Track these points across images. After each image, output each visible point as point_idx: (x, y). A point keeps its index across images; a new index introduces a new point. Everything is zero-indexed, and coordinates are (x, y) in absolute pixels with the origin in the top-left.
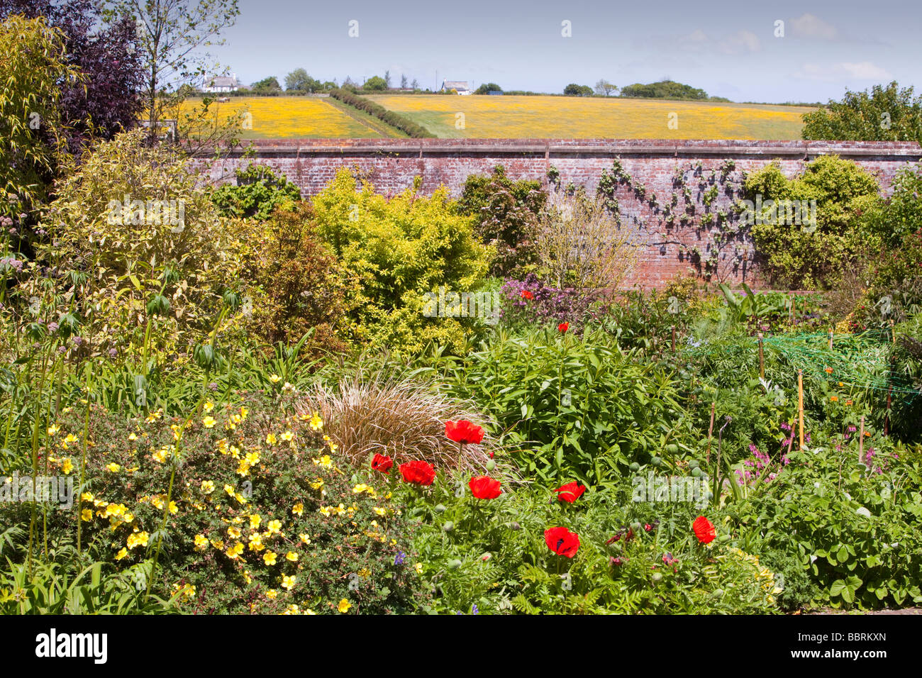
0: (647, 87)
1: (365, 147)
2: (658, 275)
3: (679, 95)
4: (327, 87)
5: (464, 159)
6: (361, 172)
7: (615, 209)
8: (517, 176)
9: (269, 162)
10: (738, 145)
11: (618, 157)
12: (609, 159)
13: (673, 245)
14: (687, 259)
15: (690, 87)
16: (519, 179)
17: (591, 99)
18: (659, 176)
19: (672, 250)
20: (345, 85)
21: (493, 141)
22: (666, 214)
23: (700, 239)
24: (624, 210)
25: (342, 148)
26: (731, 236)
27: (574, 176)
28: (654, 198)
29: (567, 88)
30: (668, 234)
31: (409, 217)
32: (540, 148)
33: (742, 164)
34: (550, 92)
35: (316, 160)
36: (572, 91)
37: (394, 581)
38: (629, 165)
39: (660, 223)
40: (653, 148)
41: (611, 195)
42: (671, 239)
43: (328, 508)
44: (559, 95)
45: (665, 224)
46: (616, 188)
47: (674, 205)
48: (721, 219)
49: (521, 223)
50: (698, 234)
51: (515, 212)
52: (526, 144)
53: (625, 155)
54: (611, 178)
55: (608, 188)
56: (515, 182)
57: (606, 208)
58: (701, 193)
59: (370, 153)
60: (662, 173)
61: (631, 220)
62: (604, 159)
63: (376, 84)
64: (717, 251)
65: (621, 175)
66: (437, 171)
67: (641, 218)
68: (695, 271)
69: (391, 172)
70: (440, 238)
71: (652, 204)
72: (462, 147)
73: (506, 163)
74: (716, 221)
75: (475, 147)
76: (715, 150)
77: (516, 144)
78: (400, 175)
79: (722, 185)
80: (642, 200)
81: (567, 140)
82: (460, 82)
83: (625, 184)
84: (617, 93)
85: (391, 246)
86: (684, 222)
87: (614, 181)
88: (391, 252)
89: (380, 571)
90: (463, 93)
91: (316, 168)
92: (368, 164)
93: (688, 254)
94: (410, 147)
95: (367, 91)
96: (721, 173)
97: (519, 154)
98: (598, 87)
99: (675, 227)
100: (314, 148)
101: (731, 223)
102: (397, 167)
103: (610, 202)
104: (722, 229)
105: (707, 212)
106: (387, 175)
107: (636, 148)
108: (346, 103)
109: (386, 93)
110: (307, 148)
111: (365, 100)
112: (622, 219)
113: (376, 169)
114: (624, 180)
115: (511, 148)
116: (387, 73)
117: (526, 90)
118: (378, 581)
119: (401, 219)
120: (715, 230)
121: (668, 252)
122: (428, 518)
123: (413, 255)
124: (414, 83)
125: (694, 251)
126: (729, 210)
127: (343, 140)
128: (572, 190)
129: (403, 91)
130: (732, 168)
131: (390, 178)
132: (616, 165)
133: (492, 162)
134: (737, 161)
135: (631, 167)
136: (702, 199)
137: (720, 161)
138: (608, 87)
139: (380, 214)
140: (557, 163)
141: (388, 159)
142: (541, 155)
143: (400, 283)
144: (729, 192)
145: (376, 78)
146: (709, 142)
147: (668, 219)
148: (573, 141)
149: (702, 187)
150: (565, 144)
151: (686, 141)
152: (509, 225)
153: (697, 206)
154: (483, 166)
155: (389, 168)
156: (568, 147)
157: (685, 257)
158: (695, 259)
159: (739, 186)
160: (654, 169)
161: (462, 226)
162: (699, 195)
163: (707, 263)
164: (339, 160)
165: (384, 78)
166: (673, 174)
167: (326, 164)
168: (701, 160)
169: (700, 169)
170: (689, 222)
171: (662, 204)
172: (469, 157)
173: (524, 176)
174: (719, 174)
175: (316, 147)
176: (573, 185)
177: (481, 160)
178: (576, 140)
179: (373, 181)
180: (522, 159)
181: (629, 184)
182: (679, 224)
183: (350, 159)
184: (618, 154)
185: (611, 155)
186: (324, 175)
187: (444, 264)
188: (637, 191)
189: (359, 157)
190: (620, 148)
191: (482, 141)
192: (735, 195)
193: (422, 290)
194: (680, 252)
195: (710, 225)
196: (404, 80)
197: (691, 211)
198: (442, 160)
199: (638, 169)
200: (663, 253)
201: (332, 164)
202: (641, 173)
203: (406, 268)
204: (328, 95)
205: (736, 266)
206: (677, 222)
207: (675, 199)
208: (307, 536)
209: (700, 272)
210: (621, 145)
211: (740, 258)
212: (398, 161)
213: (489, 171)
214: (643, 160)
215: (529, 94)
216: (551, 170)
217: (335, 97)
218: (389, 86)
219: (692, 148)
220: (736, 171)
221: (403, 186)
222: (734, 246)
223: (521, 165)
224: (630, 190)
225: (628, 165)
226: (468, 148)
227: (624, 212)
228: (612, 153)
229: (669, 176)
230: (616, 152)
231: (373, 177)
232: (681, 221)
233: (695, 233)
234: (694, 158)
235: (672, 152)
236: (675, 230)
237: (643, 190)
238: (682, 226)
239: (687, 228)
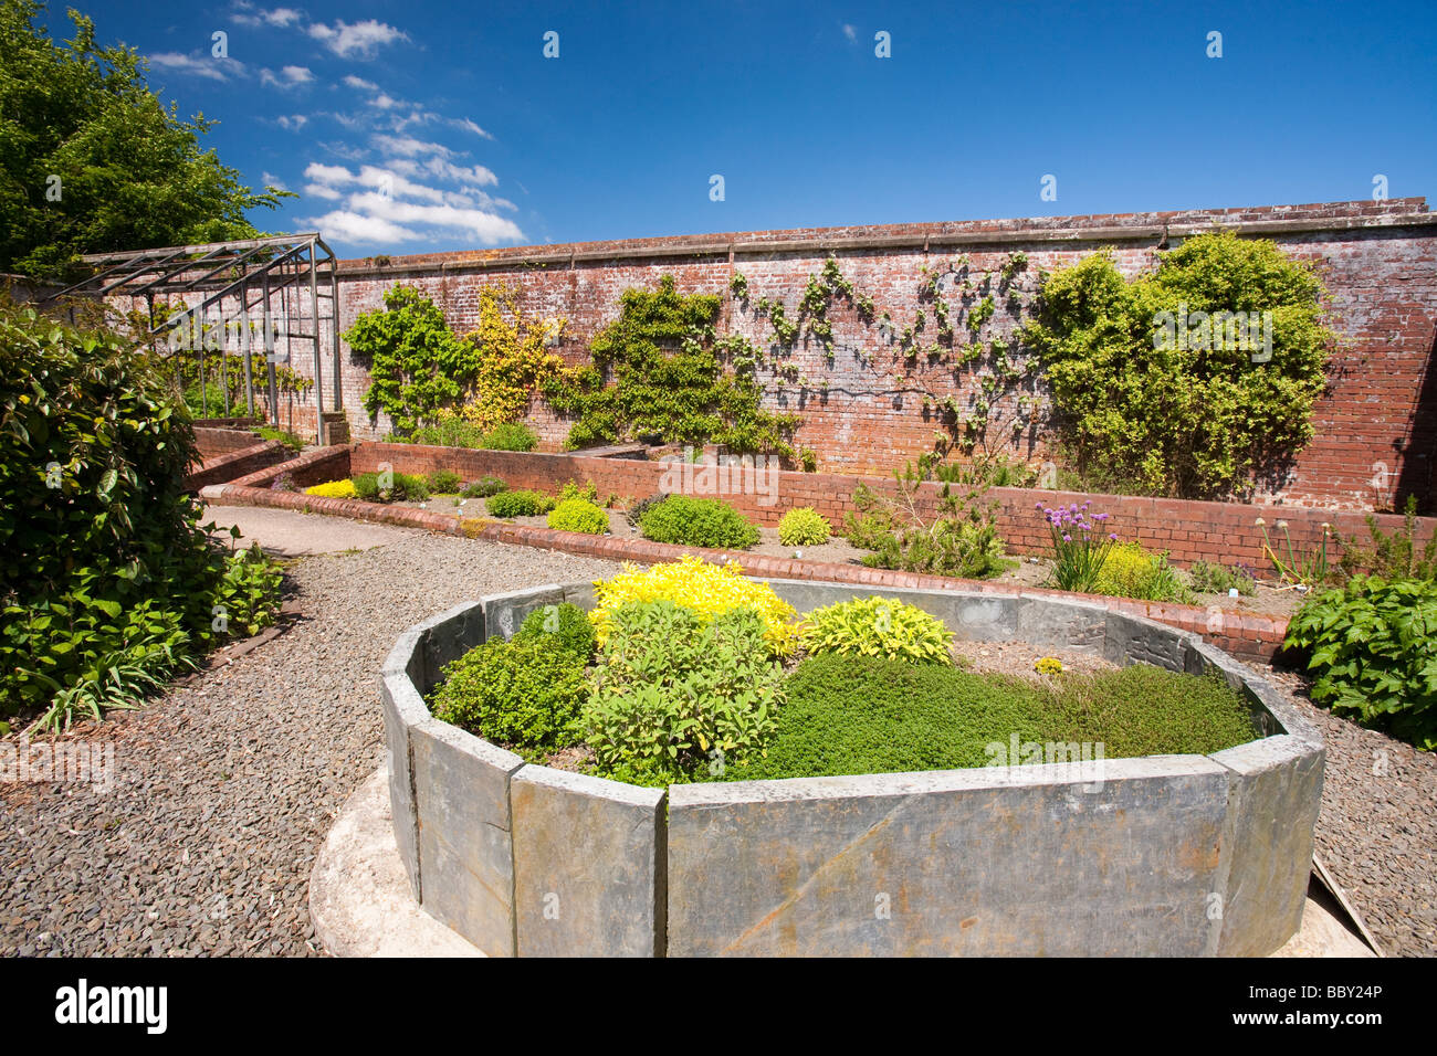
1: (511, 259)
2: (888, 440)
5: (624, 268)
6: (507, 292)
7: (828, 337)
8: (690, 290)
9: (416, 283)
10: (1035, 227)
11: (834, 255)
12: (820, 260)
13: (914, 394)
14: (937, 418)
16: (693, 295)
18: (897, 283)
19: (913, 401)
21: (660, 241)
22: (905, 344)
23: (958, 385)
24: (840, 339)
25: (485, 261)
26: (1013, 381)
27: (767, 287)
28: (888, 319)
30: (908, 376)
32: (721, 247)
33: (1041, 259)
35: (461, 279)
39: (896, 359)
40: (890, 238)
41: (820, 314)
42: (911, 384)
45: (902, 360)
46: (829, 304)
47: (919, 329)
48: (996, 352)
50: (957, 378)
52: (702, 242)
53: (845, 251)
54: (821, 288)
55: (819, 303)
56: (688, 298)
57: (813, 336)
58: (966, 312)
59: (516, 266)
60: (902, 278)
61: (850, 354)
62: (812, 260)
64: (987, 405)
65: (836, 284)
66: (592, 286)
67: (866, 352)
68: (948, 437)
69: (540, 290)
71: (883, 329)
72: (621, 251)
73: (677, 271)
74: (987, 356)
75: (637, 250)
76: (993, 236)
77: (690, 243)
78: (549, 294)
79: (1002, 295)
80: (868, 323)
81: (760, 233)
83: (843, 298)
86: (933, 358)
87: (827, 293)
91: (461, 289)
92: (514, 281)
93: (938, 409)
94: (560, 255)
96: (1003, 275)
97: (693, 258)
99: (919, 365)
100: (458, 262)
101: (1014, 360)
102: (546, 283)
103: (819, 325)
104: (997, 370)
105: (973, 341)
106: (535, 294)
107: (863, 239)
110: (451, 263)
112: (836, 353)
113: (523, 287)
114: (843, 292)
115: (683, 249)
120: (985, 372)
121: (905, 406)
125: (947, 405)
126: (1011, 339)
127: (488, 251)
128: (764, 308)
130: (1020, 266)
131: (538, 299)
132: (830, 266)
133: (658, 271)
134: (1032, 254)
135: (853, 271)
136: (965, 320)
137: (1001, 256)
140: (744, 268)
141: (536, 273)
142: (722, 256)
144: (1013, 307)
146: (983, 224)
147: (908, 353)
148: (769, 235)
149: (966, 300)
150: (757, 239)
151: (944, 225)
153: (956, 332)
154: (647, 277)
155: (537, 284)
156: (761, 243)
157: (932, 414)
158: (949, 418)
159: (1033, 297)
162: (962, 312)
163: (968, 424)
164: (484, 277)
166: (920, 280)
167: (471, 282)
168: (967, 255)
169: (965, 271)
170: (943, 357)
171: (899, 328)
172: (629, 264)
173: (700, 289)
174: (996, 279)
175: (462, 261)
176: (766, 301)
177: (645, 269)
178: (772, 232)
179: (519, 303)
180: (697, 265)
181: (849, 298)
182: (926, 361)
183: (495, 275)
184: (833, 250)
185: (823, 252)
186: (470, 297)
188: (860, 308)
189: (505, 272)
190: (837, 241)
191: (646, 242)
192: (1024, 313)
194: (926, 405)
195: (977, 362)
197: (947, 339)
198: (598, 271)
199: (864, 274)
200: (898, 407)
201: (477, 283)
202: (868, 280)
205: (1018, 432)
206: (922, 357)
207: (921, 319)
209: (956, 439)
210: (840, 236)
211: (1026, 420)
212: (546, 275)
213: (654, 284)
214: (873, 259)
216: (736, 279)
219: (954, 235)
220: (1029, 272)
221: (553, 309)
222: (1016, 399)
223: (696, 274)
224: (850, 308)
225: (849, 268)
226: (629, 252)
227: (839, 342)
228: (824, 250)
229: (913, 284)
230: (830, 246)
231: (520, 297)
232: (929, 356)
233: (951, 377)
234: (955, 253)
235: (919, 242)
236: (918, 371)
237: (872, 307)
238: (931, 363)
239: (939, 367)
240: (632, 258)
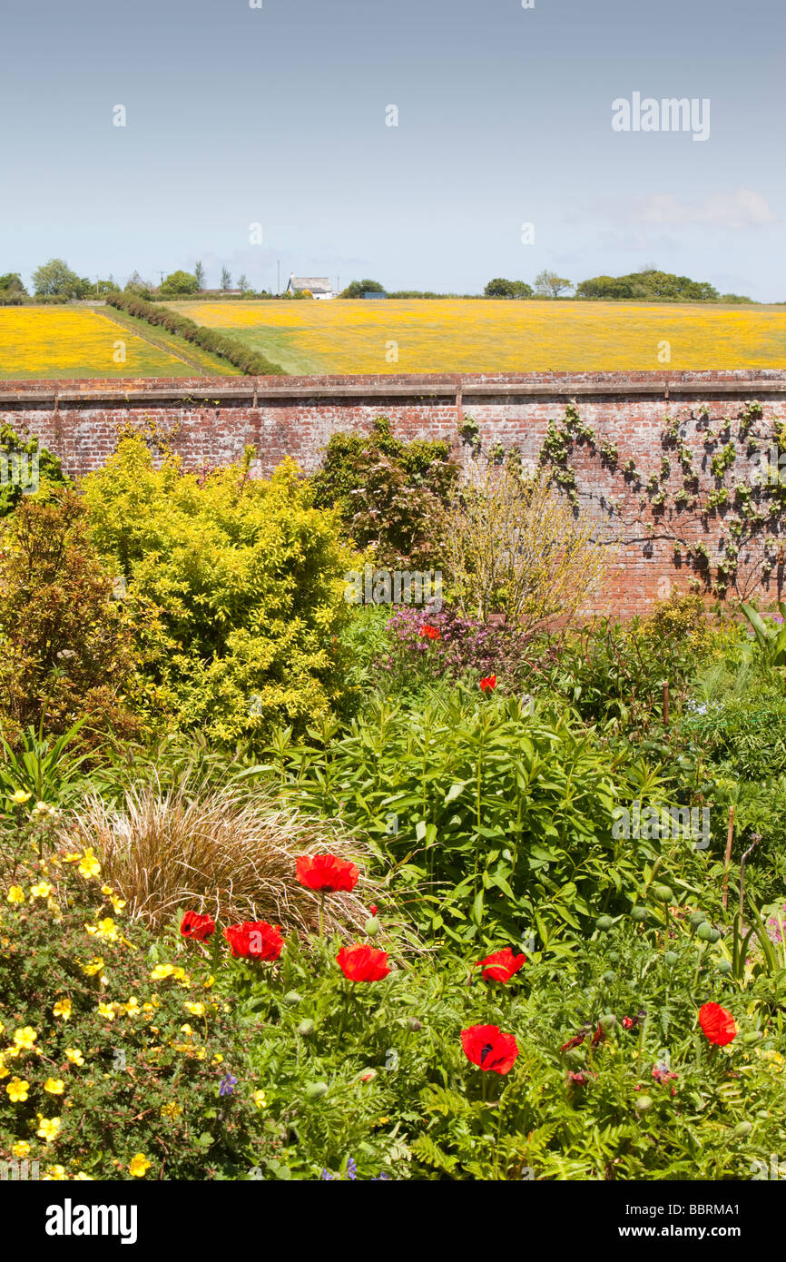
0: (620, 282)
1: (164, 392)
2: (641, 590)
3: (670, 294)
4: (101, 290)
5: (325, 408)
6: (158, 432)
7: (570, 486)
8: (411, 434)
9: (10, 417)
10: (767, 378)
11: (573, 401)
12: (559, 405)
13: (664, 541)
14: (688, 564)
15: (689, 281)
16: (414, 440)
17: (528, 302)
18: (640, 430)
19: (663, 549)
20: (129, 287)
21: (371, 378)
22: (652, 491)
23: (707, 530)
24: (585, 487)
25: (127, 393)
26: (758, 525)
27: (502, 433)
28: (633, 466)
29: (490, 285)
30: (656, 523)
31: (237, 514)
32: (447, 389)
33: (774, 408)
34: (464, 293)
35: (86, 414)
36: (499, 290)
37: (219, 1123)
38: (591, 413)
39: (643, 506)
40: (630, 385)
41: (562, 462)
42: (661, 531)
43: (111, 1006)
44: (477, 297)
45: (650, 507)
46: (570, 452)
47: (664, 476)
48: (740, 497)
49: (417, 514)
50: (705, 523)
51: (405, 496)
52: (424, 383)
53: (585, 397)
54: (562, 435)
55: (557, 452)
56: (408, 443)
57: (555, 484)
58: (709, 458)
59: (173, 400)
60: (645, 425)
61: (596, 502)
62: (550, 405)
63: (181, 283)
64: (736, 549)
65: (578, 430)
66: (282, 428)
67: (612, 500)
68: (701, 583)
69: (208, 430)
70: (286, 545)
71: (629, 477)
72: (321, 389)
73: (393, 413)
74: (732, 501)
75: (341, 388)
76: (731, 386)
77: (408, 383)
78: (222, 436)
79: (742, 442)
80: (613, 470)
81: (491, 375)
82: (317, 279)
83: (585, 445)
84: (571, 293)
85: (208, 559)
86: (681, 504)
87: (568, 440)
88: (208, 569)
89: (197, 1108)
90: (322, 296)
91: (85, 426)
92: (170, 419)
93: (689, 555)
94: (237, 390)
95: (167, 296)
96: (740, 424)
97: (414, 400)
98: (538, 284)
99: (667, 512)
100: (82, 393)
101: (758, 504)
102: (217, 423)
103: (562, 474)
104: (743, 515)
105: (718, 486)
106: (202, 435)
107: (602, 385)
108: (133, 315)
109: (198, 298)
110: (72, 394)
111: (164, 309)
112: (581, 502)
113: (183, 427)
114: (584, 439)
115: (400, 389)
116: (199, 266)
117: (423, 290)
118: (194, 1124)
119: (225, 515)
120: (732, 516)
121: (656, 553)
122: (274, 1014)
123: (243, 572)
124: (242, 282)
125: (698, 551)
127: (129, 381)
128: (500, 456)
129: (225, 294)
130: (757, 415)
131: (206, 441)
132: (570, 413)
133: (370, 412)
134: (766, 403)
135: (594, 417)
136: (709, 467)
137: (738, 405)
138: (556, 283)
139: (190, 508)
140: (474, 412)
141: (203, 410)
142: (448, 399)
143: (224, 618)
145: (179, 274)
146: (720, 374)
147: (655, 499)
148: (501, 377)
149: (709, 447)
150: (487, 382)
151: (682, 373)
152: (396, 518)
153: (701, 478)
154: (356, 419)
155: (206, 424)
156: (493, 386)
157: (684, 560)
158: (701, 563)
159: (771, 443)
160: (632, 420)
161: (322, 524)
162: (705, 459)
163: (720, 569)
164: (123, 412)
165: (192, 273)
166: (663, 427)
167: (103, 419)
168: (706, 404)
169: (705, 418)
170: (690, 503)
171: (645, 475)
172: (332, 404)
173: (422, 434)
174: (736, 426)
175: (85, 392)
176: (501, 447)
177: (352, 410)
178: (504, 375)
179: (178, 446)
180: (418, 407)
181: (591, 444)
182: (674, 507)
183: (140, 410)
184: (573, 396)
185: (562, 398)
186: (99, 437)
187: (294, 585)
188: (604, 455)
189: (155, 407)
190: (576, 386)
191: (354, 380)
193: (257, 629)
194: (676, 552)
195: (723, 507)
196: (226, 276)
197: (693, 485)
198: (290, 410)
199: (606, 420)
200: (648, 555)
201: (112, 420)
202: (610, 426)
203: (231, 595)
204: (104, 303)
205: (767, 574)
206: (670, 503)
207: (666, 466)
208: (78, 1053)
209: (709, 584)
210: (578, 381)
211: (773, 561)
212: (218, 413)
213: (366, 426)
214: (614, 406)
215: (428, 296)
216: (466, 423)
217: (114, 305)
218: (202, 286)
219: (692, 384)
220: (765, 420)
221: (228, 453)
222: (763, 541)
223: (417, 417)
224: (593, 454)
225: (589, 414)
226: (332, 390)
227: (583, 490)
228: (564, 395)
229: (656, 431)
230: (570, 392)
231: (179, 439)
232: (676, 503)
233: (699, 522)
234: (695, 401)
235: (660, 391)
236: (667, 518)
237: (615, 454)
238: (679, 510)
239: (687, 513)
240: (336, 398)
